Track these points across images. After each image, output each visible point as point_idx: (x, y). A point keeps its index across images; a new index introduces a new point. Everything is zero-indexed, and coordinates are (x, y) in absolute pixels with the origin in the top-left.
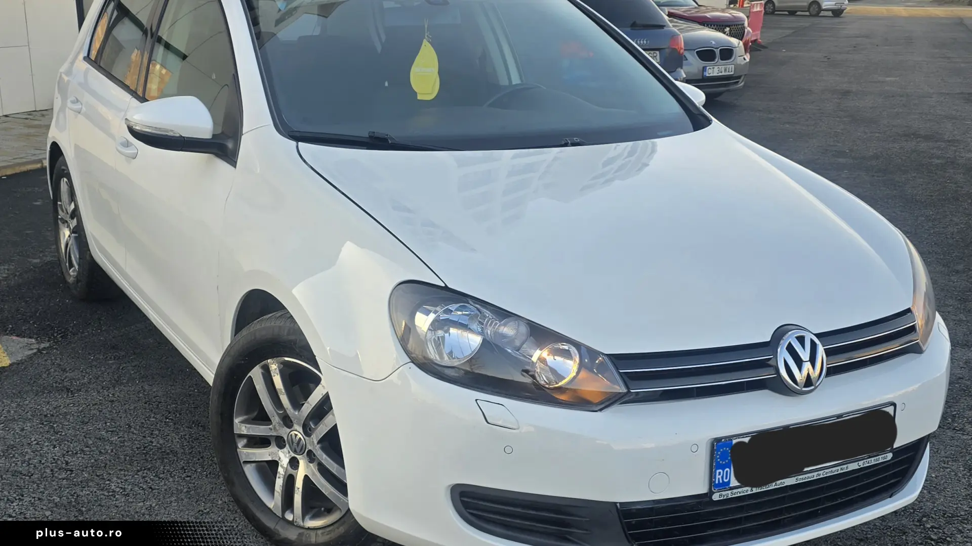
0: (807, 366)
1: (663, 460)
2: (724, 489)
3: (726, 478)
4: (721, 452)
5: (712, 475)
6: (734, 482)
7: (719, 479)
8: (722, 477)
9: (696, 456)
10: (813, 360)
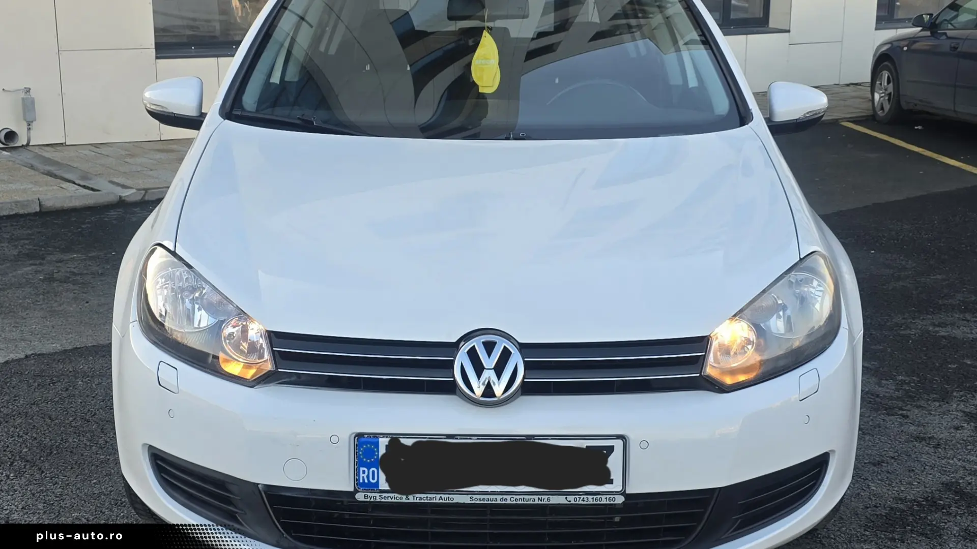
0: (489, 374)
1: (298, 446)
2: (372, 490)
3: (373, 479)
4: (365, 449)
5: (357, 473)
6: (384, 485)
7: (363, 477)
8: (368, 477)
9: (336, 448)
10: (499, 370)
